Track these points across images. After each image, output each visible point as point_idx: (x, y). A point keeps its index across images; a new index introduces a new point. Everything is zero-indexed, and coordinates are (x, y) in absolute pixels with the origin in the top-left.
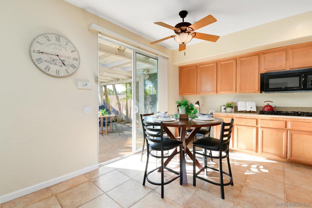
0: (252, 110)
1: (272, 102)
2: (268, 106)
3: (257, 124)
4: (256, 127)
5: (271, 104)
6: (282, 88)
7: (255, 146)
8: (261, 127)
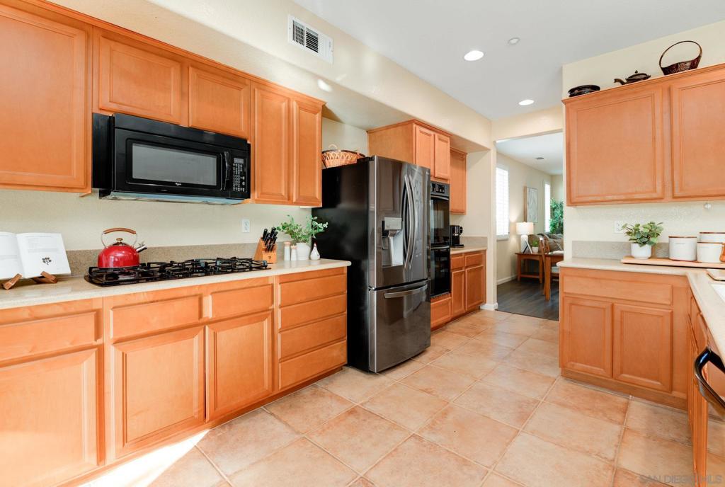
0: (52, 270)
1: (133, 232)
2: (118, 246)
3: (98, 334)
4: (92, 347)
5: (128, 239)
6: (174, 183)
7: (94, 437)
8: (118, 342)
